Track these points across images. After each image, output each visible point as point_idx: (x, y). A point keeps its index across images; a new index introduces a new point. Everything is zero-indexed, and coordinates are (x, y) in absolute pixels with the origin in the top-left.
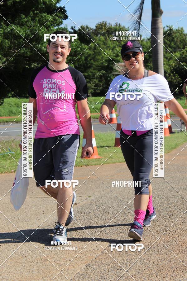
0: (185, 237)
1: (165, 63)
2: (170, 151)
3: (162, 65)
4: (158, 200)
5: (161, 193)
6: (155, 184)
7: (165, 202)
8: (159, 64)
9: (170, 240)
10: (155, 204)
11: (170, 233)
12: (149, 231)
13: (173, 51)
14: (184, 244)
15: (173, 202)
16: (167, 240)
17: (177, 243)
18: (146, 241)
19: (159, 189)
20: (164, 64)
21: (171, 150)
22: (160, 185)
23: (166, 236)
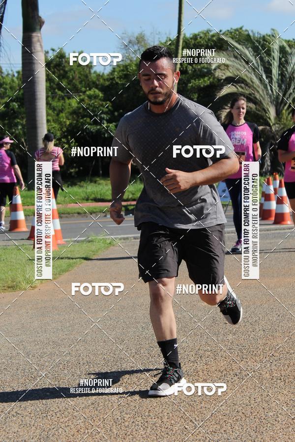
0: (80, 421)
1: (49, 118)
2: (57, 276)
3: (45, 121)
4: (34, 360)
5: (40, 348)
6: (27, 333)
7: (47, 364)
8: (39, 119)
9: (53, 427)
10: (28, 367)
11: (54, 414)
12: (15, 414)
13: (65, 96)
14: (78, 432)
15: (61, 363)
16: (48, 426)
17: (65, 432)
18: (9, 430)
19: (35, 341)
20: (48, 121)
21: (60, 274)
22: (38, 335)
23: (46, 420)
